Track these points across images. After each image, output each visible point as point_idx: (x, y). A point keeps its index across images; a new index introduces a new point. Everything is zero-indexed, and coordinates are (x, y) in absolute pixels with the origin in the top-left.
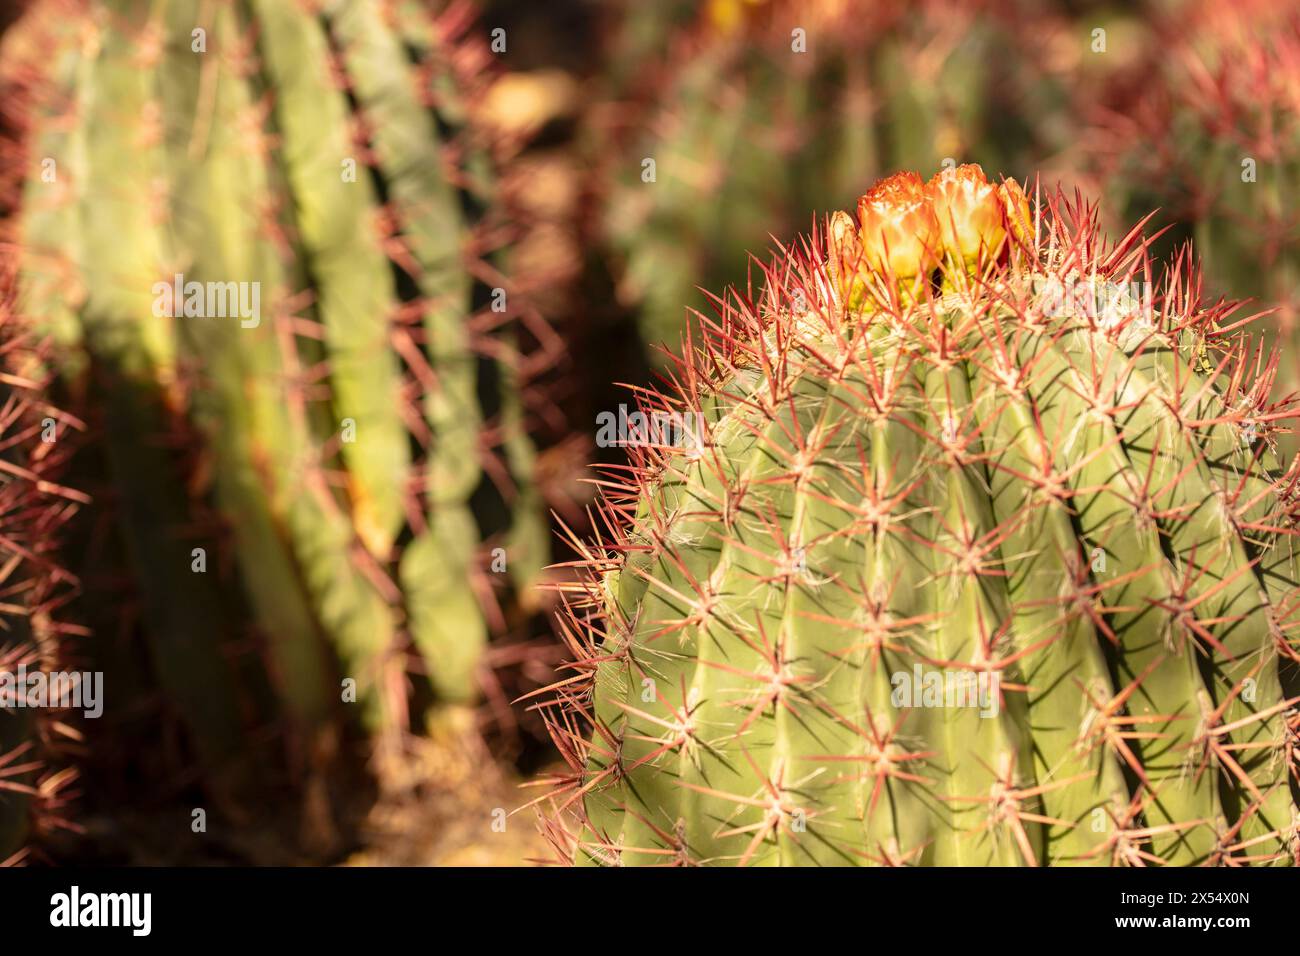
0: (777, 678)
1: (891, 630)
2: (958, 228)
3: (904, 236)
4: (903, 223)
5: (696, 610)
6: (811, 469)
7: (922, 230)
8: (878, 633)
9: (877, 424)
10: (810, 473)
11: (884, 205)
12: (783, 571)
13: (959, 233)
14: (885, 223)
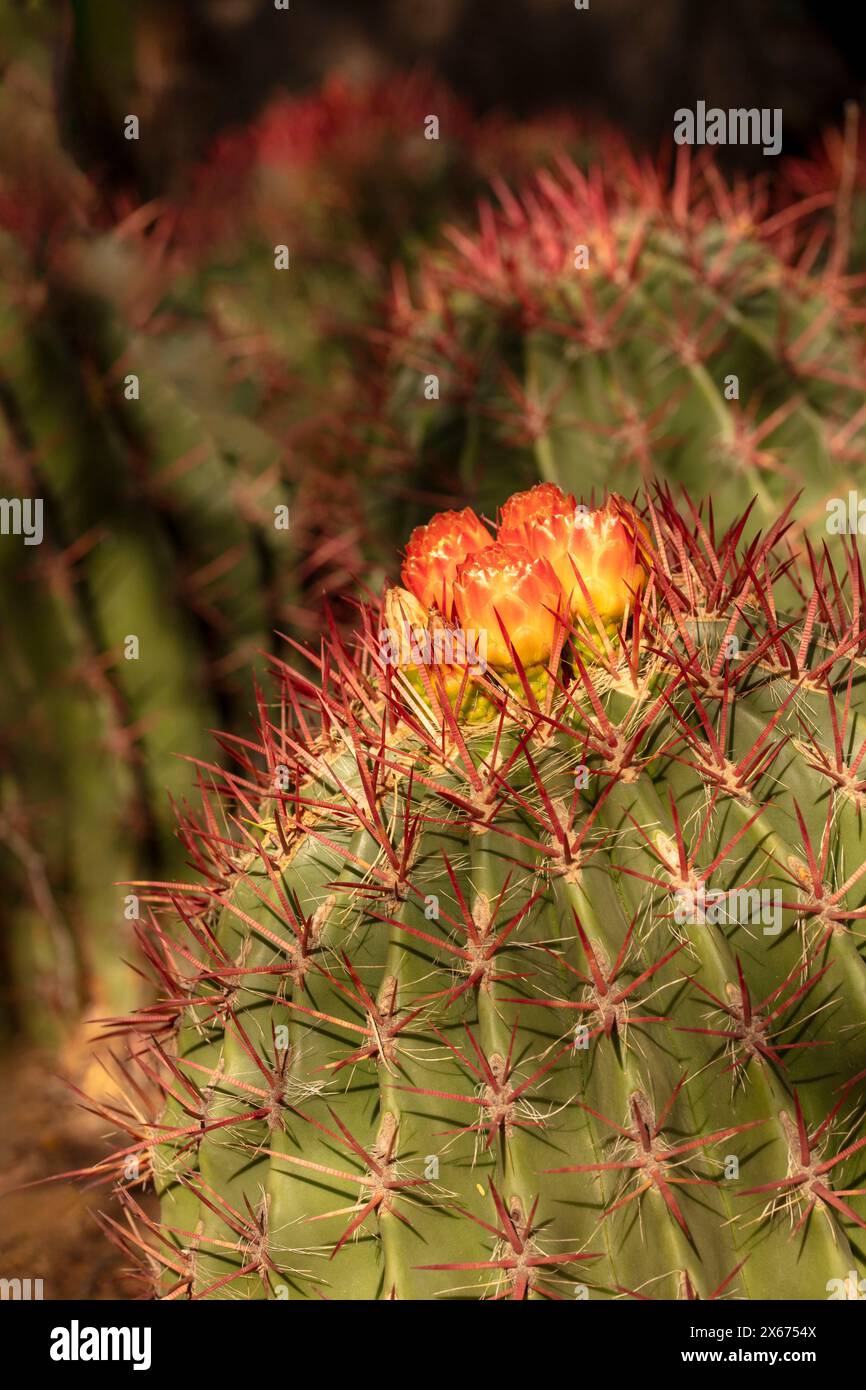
0: (521, 1260)
1: (672, 1160)
2: (585, 580)
3: (526, 609)
4: (521, 593)
5: (369, 1187)
6: (493, 962)
7: (549, 598)
8: (654, 1167)
9: (568, 878)
10: (492, 967)
11: (487, 574)
12: (493, 1113)
13: (589, 586)
14: (496, 598)
